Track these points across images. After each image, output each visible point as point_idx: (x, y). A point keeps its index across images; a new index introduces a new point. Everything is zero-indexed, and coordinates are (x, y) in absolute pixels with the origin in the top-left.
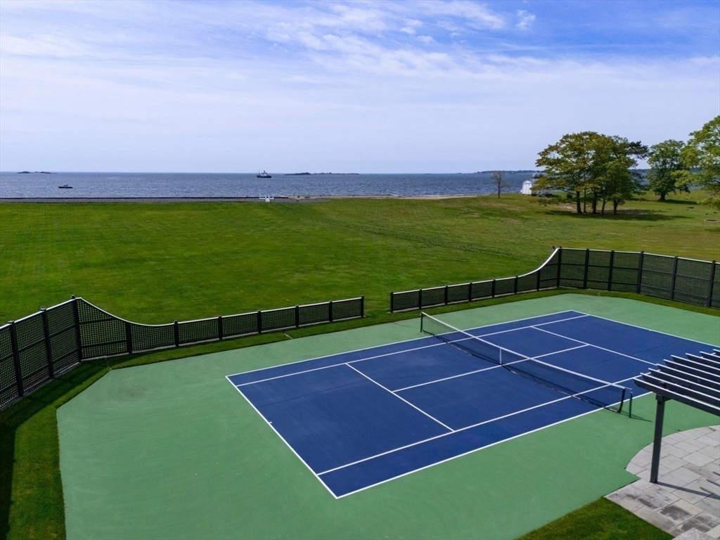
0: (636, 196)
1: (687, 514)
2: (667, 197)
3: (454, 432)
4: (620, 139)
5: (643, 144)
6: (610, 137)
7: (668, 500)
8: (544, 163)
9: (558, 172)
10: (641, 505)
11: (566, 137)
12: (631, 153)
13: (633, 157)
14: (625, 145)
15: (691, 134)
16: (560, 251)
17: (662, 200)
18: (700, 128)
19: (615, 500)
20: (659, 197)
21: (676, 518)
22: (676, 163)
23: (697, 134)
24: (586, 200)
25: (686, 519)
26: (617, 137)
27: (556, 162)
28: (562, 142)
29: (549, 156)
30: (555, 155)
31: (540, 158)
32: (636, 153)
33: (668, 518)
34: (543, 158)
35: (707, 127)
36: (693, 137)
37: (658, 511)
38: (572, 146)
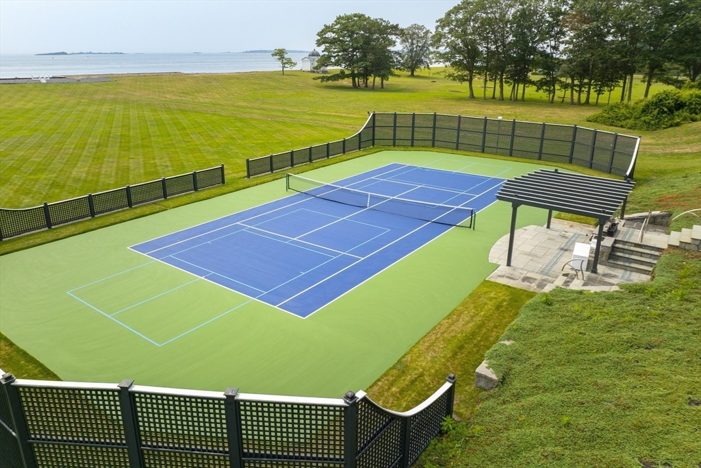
0: (397, 72)
1: (535, 279)
2: (415, 74)
3: (363, 259)
4: (385, 21)
5: (400, 27)
6: (376, 20)
7: (522, 274)
8: (324, 43)
9: (336, 50)
10: (509, 280)
11: (339, 18)
12: (391, 34)
13: (393, 37)
14: (387, 27)
15: (437, 21)
16: (374, 115)
17: (412, 75)
18: (443, 16)
19: (492, 280)
20: (410, 73)
21: (531, 283)
22: (420, 45)
23: (440, 21)
24: (359, 75)
25: (537, 282)
26: (382, 19)
27: (333, 42)
28: (337, 23)
29: (327, 36)
30: (330, 35)
31: (319, 38)
32: (395, 34)
33: (526, 283)
34: (322, 38)
35: (448, 14)
36: (438, 24)
37: (520, 281)
38: (344, 28)
